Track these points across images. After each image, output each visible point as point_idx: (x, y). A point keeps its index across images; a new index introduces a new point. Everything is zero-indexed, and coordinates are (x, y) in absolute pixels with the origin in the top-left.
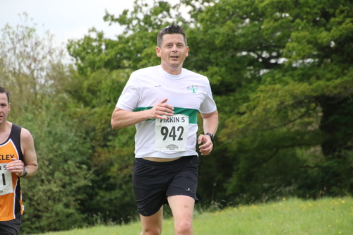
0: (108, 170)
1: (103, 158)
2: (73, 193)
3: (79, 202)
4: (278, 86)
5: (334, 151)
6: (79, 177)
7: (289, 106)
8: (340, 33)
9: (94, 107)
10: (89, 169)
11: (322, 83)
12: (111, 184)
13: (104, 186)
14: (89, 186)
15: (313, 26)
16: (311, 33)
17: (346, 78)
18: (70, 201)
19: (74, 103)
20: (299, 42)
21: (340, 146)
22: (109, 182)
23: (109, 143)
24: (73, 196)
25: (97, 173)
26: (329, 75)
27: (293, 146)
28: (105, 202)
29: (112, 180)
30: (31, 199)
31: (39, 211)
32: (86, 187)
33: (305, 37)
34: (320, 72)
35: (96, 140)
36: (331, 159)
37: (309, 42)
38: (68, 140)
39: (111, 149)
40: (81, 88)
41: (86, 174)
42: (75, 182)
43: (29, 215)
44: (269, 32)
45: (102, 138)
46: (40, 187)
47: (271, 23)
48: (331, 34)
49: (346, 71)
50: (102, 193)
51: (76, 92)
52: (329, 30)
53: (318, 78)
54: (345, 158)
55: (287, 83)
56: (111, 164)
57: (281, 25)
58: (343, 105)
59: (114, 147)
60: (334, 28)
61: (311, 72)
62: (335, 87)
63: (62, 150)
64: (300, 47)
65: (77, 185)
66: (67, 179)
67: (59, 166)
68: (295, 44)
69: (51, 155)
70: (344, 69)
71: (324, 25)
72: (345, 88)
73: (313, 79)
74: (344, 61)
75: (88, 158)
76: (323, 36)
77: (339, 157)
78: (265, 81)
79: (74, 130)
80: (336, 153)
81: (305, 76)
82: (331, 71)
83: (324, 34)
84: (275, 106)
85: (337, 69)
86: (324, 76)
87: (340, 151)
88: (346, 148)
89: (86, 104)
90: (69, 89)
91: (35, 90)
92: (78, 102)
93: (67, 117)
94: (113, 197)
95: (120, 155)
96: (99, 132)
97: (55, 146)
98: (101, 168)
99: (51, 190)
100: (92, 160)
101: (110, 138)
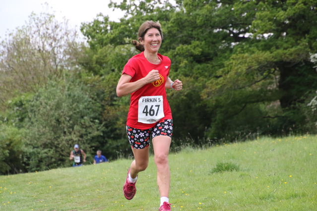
0: (115, 123)
1: (111, 114)
2: (88, 142)
3: (94, 148)
4: (246, 55)
5: (290, 104)
6: (93, 129)
7: (255, 70)
8: (294, 12)
9: (101, 75)
10: (101, 123)
11: (280, 51)
12: (117, 134)
13: (112, 136)
14: (101, 136)
15: (273, 7)
16: (271, 13)
17: (299, 47)
18: (86, 148)
19: (86, 73)
20: (262, 20)
21: (295, 100)
22: (115, 133)
23: (114, 103)
24: (89, 144)
25: (106, 126)
26: (285, 45)
27: (258, 101)
28: (113, 148)
29: (118, 131)
30: (56, 147)
31: (63, 155)
32: (99, 136)
33: (266, 16)
34: (279, 42)
35: (105, 100)
36: (288, 110)
37: (270, 20)
38: (83, 101)
39: (116, 107)
40: (91, 61)
41: (98, 127)
42: (90, 133)
43: (56, 159)
44: (238, 12)
45: (109, 99)
46: (63, 137)
47: (240, 6)
48: (286, 13)
49: (298, 42)
50: (110, 141)
51: (87, 64)
52: (285, 10)
53: (277, 48)
54: (299, 109)
55: (253, 52)
56: (117, 119)
57: (247, 7)
58: (297, 68)
59: (119, 106)
60: (289, 8)
61: (271, 43)
62: (291, 54)
63: (79, 108)
64: (263, 24)
65: (91, 135)
66: (83, 131)
67: (77, 121)
68: (259, 22)
69: (71, 113)
70: (297, 40)
71: (281, 6)
72: (298, 55)
73: (273, 48)
74: (297, 34)
75: (99, 115)
76: (281, 15)
77: (294, 108)
78: (236, 51)
79: (88, 93)
80: (292, 106)
81: (267, 46)
82: (286, 42)
83: (282, 13)
84: (244, 70)
85: (292, 40)
86: (282, 46)
87: (295, 104)
88: (299, 102)
89: (96, 73)
90: (82, 62)
91: (56, 63)
92: (89, 71)
93: (82, 83)
94: (119, 144)
95: (124, 112)
96: (107, 94)
97: (74, 106)
98: (110, 122)
99: (72, 139)
100: (102, 116)
101: (115, 98)
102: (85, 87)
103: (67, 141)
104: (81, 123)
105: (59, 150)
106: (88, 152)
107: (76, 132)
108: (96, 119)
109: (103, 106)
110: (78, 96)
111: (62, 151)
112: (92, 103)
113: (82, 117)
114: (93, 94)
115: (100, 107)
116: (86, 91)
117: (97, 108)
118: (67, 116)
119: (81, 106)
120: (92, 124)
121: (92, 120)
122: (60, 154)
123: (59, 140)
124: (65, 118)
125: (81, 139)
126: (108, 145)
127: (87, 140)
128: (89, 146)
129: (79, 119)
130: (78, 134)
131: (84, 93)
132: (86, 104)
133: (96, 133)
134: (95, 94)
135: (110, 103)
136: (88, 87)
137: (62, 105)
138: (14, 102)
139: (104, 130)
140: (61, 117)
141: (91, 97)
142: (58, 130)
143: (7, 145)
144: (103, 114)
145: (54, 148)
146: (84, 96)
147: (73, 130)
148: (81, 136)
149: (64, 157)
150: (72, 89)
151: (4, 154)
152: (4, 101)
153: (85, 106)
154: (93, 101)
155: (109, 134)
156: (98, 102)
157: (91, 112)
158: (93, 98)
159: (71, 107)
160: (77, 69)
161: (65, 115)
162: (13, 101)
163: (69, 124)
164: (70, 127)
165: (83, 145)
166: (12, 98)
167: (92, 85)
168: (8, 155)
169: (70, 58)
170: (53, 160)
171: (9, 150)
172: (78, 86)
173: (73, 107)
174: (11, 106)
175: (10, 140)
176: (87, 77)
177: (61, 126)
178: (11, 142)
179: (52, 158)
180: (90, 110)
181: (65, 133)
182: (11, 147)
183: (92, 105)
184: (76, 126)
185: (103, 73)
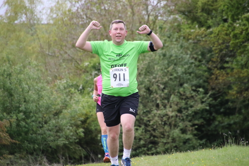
0: (226, 94)
1: (221, 81)
2: (190, 118)
3: (196, 127)
6: (196, 101)
9: (209, 27)
10: (206, 93)
12: (229, 108)
13: (222, 110)
14: (206, 110)
18: (186, 126)
19: (188, 24)
22: (227, 106)
23: (226, 65)
24: (190, 121)
25: (214, 97)
28: (223, 128)
29: (230, 104)
30: (146, 125)
31: (154, 136)
32: (204, 111)
35: (214, 62)
38: (183, 63)
39: (229, 71)
40: (195, 7)
41: (203, 98)
42: (191, 107)
43: (145, 141)
45: (219, 60)
46: (155, 111)
50: (219, 118)
51: (190, 12)
56: (230, 88)
59: (232, 69)
63: (177, 73)
65: (193, 109)
66: (183, 104)
67: (174, 90)
69: (166, 79)
75: (205, 81)
79: (189, 52)
89: (201, 25)
90: (183, 9)
91: (147, 11)
92: (193, 22)
93: (182, 38)
94: (232, 122)
95: (239, 77)
96: (216, 53)
97: (170, 69)
98: (219, 92)
99: (167, 115)
100: (209, 83)
101: (227, 59)
102: (186, 44)
103: (161, 117)
104: (179, 92)
105: (149, 128)
106: (189, 133)
107: (173, 105)
108: (200, 87)
109: (209, 70)
110: (176, 56)
111: (154, 130)
112: (195, 66)
113: (181, 85)
114: (196, 53)
115: (205, 71)
116: (188, 48)
117: (201, 72)
118: (161, 83)
119: (180, 70)
120: (194, 94)
121: (194, 88)
122: (151, 135)
123: (149, 116)
124: (158, 86)
125: (179, 114)
126: (217, 123)
127: (187, 116)
128: (191, 124)
129: (177, 88)
130: (176, 108)
131: (184, 53)
132: (186, 66)
133: (199, 106)
134: (200, 53)
135: (219, 66)
136: (190, 44)
137: (154, 68)
138: (92, 64)
139: (211, 103)
140: (153, 85)
141: (193, 58)
142: (148, 102)
143: (82, 121)
144: (210, 81)
145: (143, 127)
146: (184, 56)
147: (168, 102)
148: (180, 111)
149: (156, 139)
150: (167, 46)
151: (77, 134)
152: (79, 63)
153: (185, 69)
154: (197, 63)
155: (219, 107)
156: (204, 64)
157: (193, 77)
158: (196, 59)
159: (166, 71)
160: (175, 19)
161: (157, 82)
162: (90, 63)
163: (163, 95)
164: (165, 99)
165: (182, 122)
166: (89, 59)
167: (196, 41)
168: (82, 134)
169: (166, 5)
170: (142, 142)
171: (84, 128)
172: (175, 43)
173: (168, 71)
174: (88, 69)
175: (86, 115)
176: (188, 30)
177: (152, 96)
178: (87, 118)
179: (140, 139)
180: (192, 75)
181: (157, 106)
182: (86, 125)
183: (195, 68)
184: (172, 96)
185: (211, 24)
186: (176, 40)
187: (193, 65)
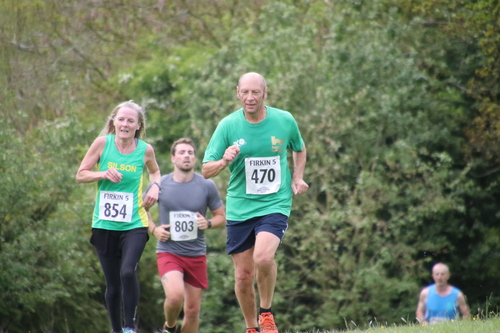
102: (405, 28)
103: (331, 230)
105: (297, 261)
106: (407, 275)
108: (440, 149)
109: (468, 100)
110: (377, 61)
111: (311, 265)
113: (389, 141)
114: (432, 55)
115: (457, 105)
116: (409, 40)
117: (445, 107)
118: (332, 136)
119: (387, 99)
120: (424, 167)
121: (424, 151)
122: (303, 278)
123: (299, 225)
124: (325, 144)
125: (380, 223)
127: (404, 229)
128: (413, 250)
129: (376, 149)
130: (372, 204)
131: (399, 52)
132: (404, 90)
133: (438, 204)
134: (442, 53)
136: (415, 27)
137: (314, 93)
138: (140, 79)
139: (471, 193)
141: (424, 66)
144: (470, 133)
147: (352, 188)
148: (384, 214)
149: (315, 290)
150: (352, 33)
152: (106, 73)
153: (401, 97)
154: (434, 82)
156: (450, 85)
157: (422, 121)
158: (431, 71)
159: (347, 101)
161: (323, 132)
162: (136, 75)
163: (337, 167)
164: (341, 179)
165: (389, 245)
166: (134, 65)
167: (431, 20)
172: (375, 23)
173: (353, 103)
180: (420, 114)
181: (322, 198)
183: (428, 96)
184: (363, 174)
186: (379, 17)
187: (424, 87)
